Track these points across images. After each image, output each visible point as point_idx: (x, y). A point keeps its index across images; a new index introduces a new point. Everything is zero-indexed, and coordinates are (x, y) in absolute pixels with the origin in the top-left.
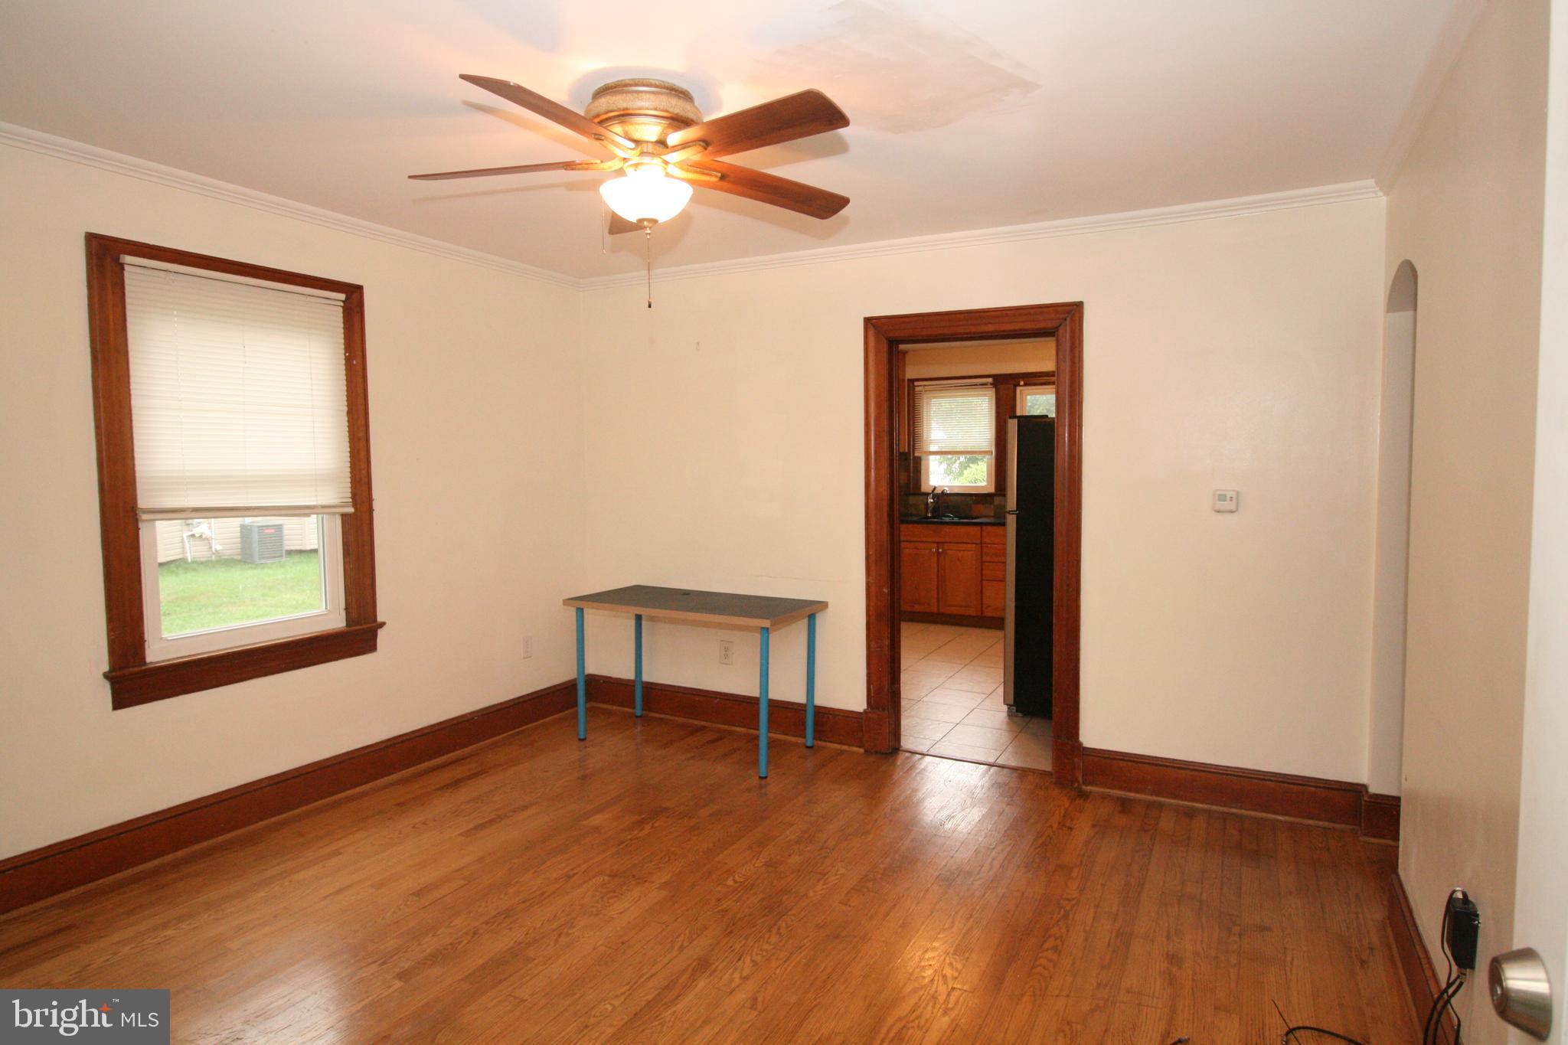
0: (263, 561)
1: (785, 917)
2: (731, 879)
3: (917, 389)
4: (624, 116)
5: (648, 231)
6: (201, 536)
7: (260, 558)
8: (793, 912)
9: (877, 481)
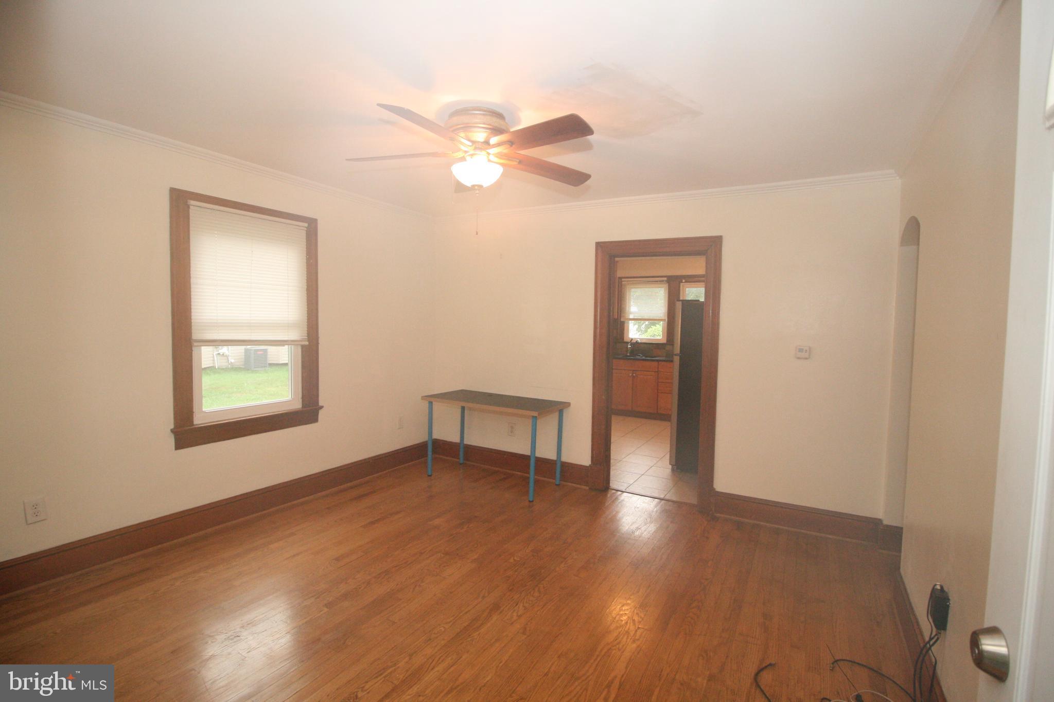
0: (256, 369)
1: (543, 582)
2: (512, 558)
3: (623, 283)
4: (467, 127)
5: (477, 192)
6: (223, 354)
7: (255, 368)
8: (547, 579)
9: (601, 335)
